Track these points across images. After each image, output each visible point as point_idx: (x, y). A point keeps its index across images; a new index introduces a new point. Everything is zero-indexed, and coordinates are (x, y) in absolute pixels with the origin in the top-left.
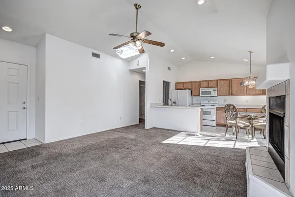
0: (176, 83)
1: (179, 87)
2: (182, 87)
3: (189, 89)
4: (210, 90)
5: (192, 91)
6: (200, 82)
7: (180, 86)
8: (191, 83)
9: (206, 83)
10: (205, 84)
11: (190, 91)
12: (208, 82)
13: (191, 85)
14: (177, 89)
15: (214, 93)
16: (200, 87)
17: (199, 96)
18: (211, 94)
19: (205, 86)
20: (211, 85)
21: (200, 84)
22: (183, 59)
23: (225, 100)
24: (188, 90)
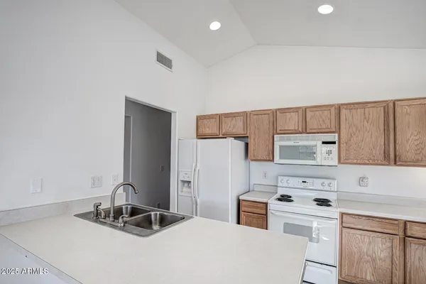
0: (199, 119)
1: (207, 131)
2: (215, 131)
3: (237, 138)
4: (313, 143)
5: (247, 145)
6: (274, 114)
7: (211, 127)
8: (245, 115)
9: (294, 116)
10: (293, 122)
11: (241, 144)
12: (304, 111)
13: (246, 125)
14: (201, 136)
15: (326, 156)
16: (275, 131)
17: (273, 160)
18: (314, 159)
19: (292, 127)
20: (312, 124)
21: (273, 121)
22: (215, 26)
23: (362, 180)
24: (230, 140)
